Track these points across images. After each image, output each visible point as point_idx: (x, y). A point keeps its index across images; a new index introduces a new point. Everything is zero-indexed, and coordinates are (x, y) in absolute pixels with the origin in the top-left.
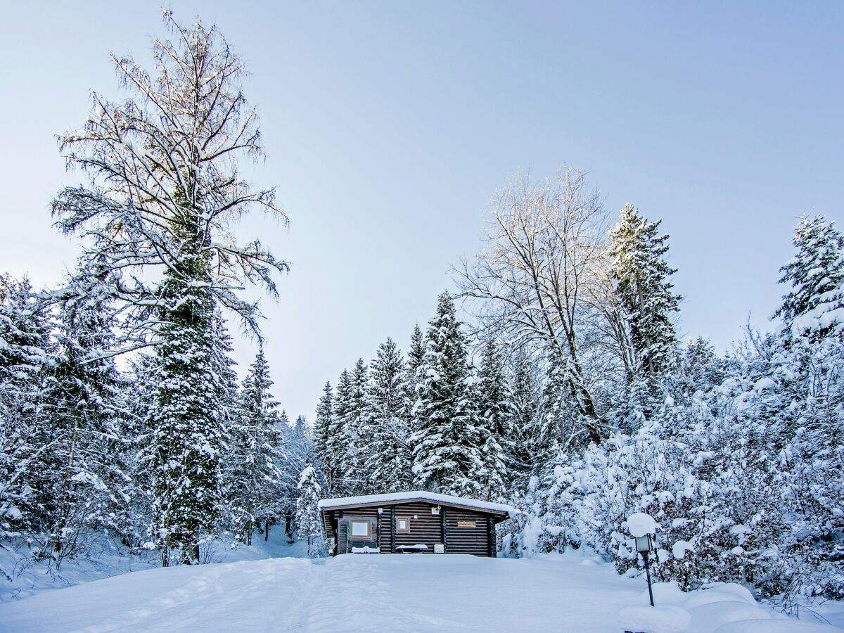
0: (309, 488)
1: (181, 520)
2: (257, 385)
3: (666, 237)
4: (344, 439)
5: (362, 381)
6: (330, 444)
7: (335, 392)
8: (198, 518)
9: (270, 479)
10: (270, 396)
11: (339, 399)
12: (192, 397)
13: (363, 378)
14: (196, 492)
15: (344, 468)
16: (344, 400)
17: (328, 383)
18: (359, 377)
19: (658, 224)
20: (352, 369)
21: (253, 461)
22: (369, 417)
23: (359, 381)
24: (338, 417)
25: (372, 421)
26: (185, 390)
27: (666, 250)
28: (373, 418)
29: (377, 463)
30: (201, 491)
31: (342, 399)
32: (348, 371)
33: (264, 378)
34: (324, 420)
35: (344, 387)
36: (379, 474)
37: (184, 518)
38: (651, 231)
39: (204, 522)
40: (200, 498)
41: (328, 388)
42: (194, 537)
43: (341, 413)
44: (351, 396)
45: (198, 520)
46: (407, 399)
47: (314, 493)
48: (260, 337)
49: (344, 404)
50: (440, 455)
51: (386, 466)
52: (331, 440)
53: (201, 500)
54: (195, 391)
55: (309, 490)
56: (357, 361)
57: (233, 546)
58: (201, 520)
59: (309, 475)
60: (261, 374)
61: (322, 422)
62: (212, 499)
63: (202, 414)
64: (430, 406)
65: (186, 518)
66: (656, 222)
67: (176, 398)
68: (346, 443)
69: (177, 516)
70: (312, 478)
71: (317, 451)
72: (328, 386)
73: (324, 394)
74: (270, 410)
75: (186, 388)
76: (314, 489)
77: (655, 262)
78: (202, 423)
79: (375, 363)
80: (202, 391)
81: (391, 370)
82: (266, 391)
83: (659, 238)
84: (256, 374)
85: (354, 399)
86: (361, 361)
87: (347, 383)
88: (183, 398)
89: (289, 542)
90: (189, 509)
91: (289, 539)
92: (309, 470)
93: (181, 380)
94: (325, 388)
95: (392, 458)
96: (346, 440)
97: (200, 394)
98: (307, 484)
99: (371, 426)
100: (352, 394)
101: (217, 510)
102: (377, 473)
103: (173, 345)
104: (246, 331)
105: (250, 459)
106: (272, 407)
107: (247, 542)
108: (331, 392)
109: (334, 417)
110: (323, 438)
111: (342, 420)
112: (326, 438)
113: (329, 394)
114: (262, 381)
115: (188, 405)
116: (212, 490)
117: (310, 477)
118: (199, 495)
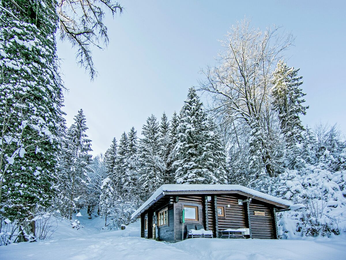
0: (107, 189)
1: (17, 195)
2: (78, 128)
3: (301, 78)
4: (124, 167)
5: (134, 138)
6: (115, 169)
7: (118, 143)
8: (35, 194)
9: (85, 182)
10: (86, 136)
11: (121, 147)
12: (33, 84)
13: (134, 137)
14: (34, 170)
15: (123, 182)
16: (124, 147)
17: (115, 138)
18: (132, 136)
19: (298, 70)
20: (128, 132)
21: (74, 171)
22: (142, 154)
23: (132, 138)
24: (120, 156)
25: (144, 156)
26: (25, 74)
27: (301, 83)
28: (144, 155)
29: (146, 179)
30: (39, 170)
31: (123, 146)
32: (126, 133)
33: (82, 125)
34: (112, 157)
35: (124, 141)
36: (147, 184)
37: (20, 193)
38: (293, 74)
39: (42, 199)
40: (38, 176)
41: (114, 141)
42: (30, 213)
43: (122, 153)
44: (128, 145)
45: (34, 197)
46: (163, 146)
47: (110, 192)
48: (92, 69)
49: (124, 149)
50: (195, 173)
51: (151, 181)
52: (116, 167)
53: (39, 178)
54: (36, 79)
55: (107, 190)
56: (131, 128)
57: (75, 224)
58: (38, 197)
59: (107, 182)
60: (81, 122)
61: (111, 157)
62: (49, 179)
63: (43, 102)
64: (187, 146)
65: (22, 193)
66: (297, 69)
67: (16, 79)
68: (125, 169)
69: (12, 191)
70: (109, 184)
71: (108, 172)
72: (115, 140)
73: (113, 143)
74: (85, 143)
75: (27, 72)
76: (110, 190)
77: (296, 89)
78: (43, 110)
79: (145, 127)
80: (43, 81)
81: (154, 131)
82: (83, 133)
83: (297, 78)
84: (78, 122)
85: (129, 147)
86: (133, 128)
87: (125, 138)
88: (24, 81)
89: (89, 218)
90: (26, 186)
91: (89, 217)
92: (107, 179)
93: (22, 63)
94: (113, 140)
95: (153, 177)
96: (125, 167)
97: (41, 83)
98: (106, 187)
99: (143, 159)
100: (129, 144)
101: (54, 190)
102: (145, 184)
103: (14, 31)
104: (82, 61)
105: (73, 169)
106: (87, 142)
107: (69, 218)
108: (116, 143)
109: (118, 155)
110: (111, 166)
111: (123, 157)
112: (113, 166)
113: (115, 144)
114: (81, 127)
115: (29, 89)
116: (51, 171)
117: (108, 183)
118: (37, 173)
